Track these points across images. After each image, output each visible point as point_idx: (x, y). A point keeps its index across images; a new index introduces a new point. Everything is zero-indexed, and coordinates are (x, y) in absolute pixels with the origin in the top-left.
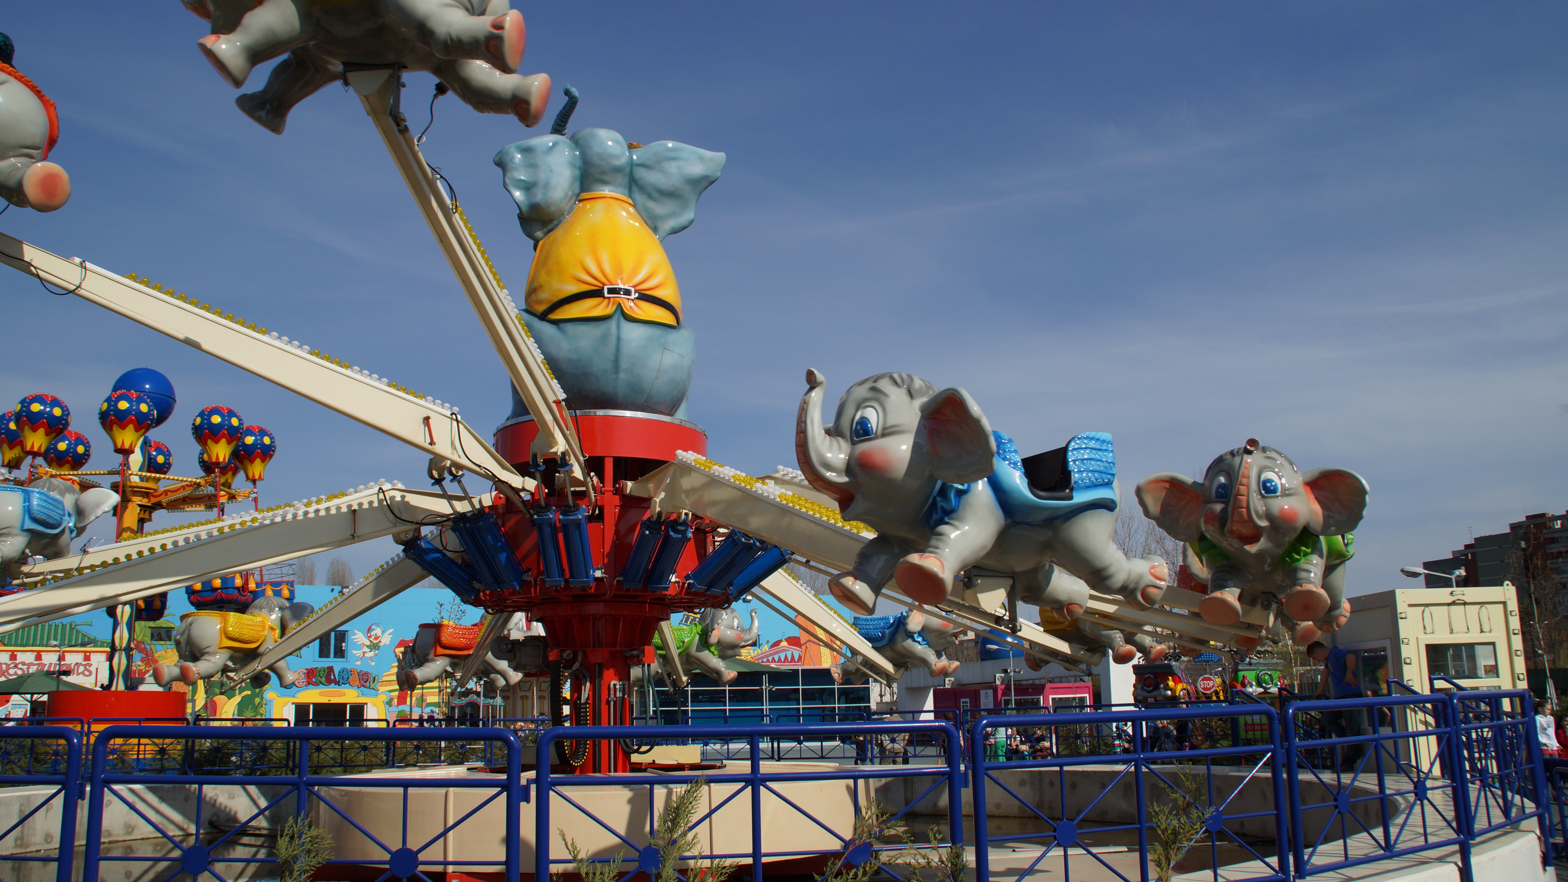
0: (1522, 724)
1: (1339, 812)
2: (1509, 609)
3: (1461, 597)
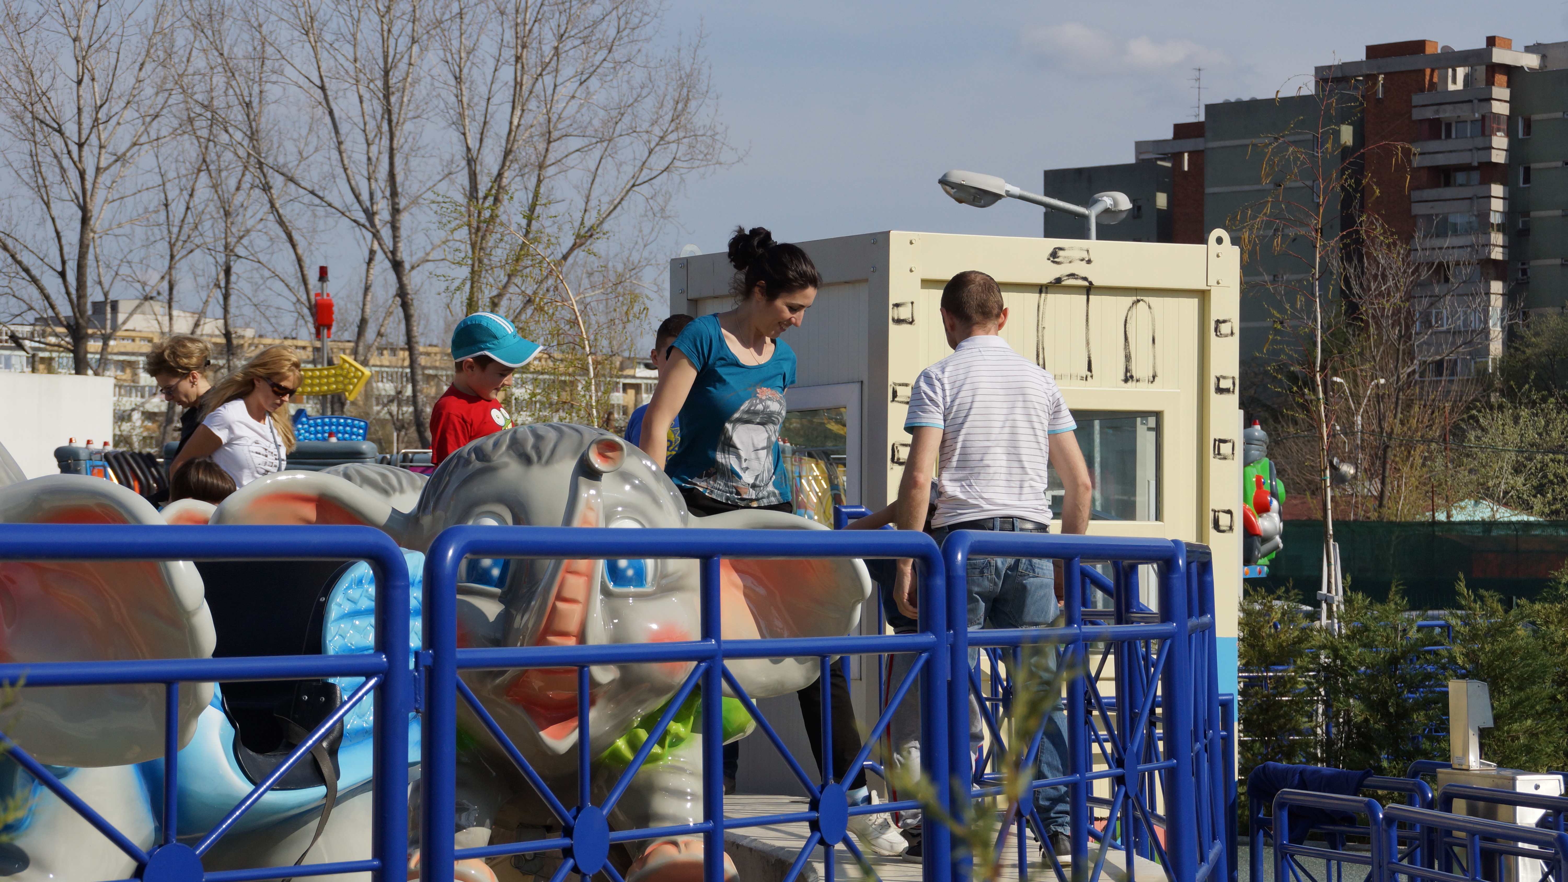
2: (1216, 313)
3: (1081, 269)
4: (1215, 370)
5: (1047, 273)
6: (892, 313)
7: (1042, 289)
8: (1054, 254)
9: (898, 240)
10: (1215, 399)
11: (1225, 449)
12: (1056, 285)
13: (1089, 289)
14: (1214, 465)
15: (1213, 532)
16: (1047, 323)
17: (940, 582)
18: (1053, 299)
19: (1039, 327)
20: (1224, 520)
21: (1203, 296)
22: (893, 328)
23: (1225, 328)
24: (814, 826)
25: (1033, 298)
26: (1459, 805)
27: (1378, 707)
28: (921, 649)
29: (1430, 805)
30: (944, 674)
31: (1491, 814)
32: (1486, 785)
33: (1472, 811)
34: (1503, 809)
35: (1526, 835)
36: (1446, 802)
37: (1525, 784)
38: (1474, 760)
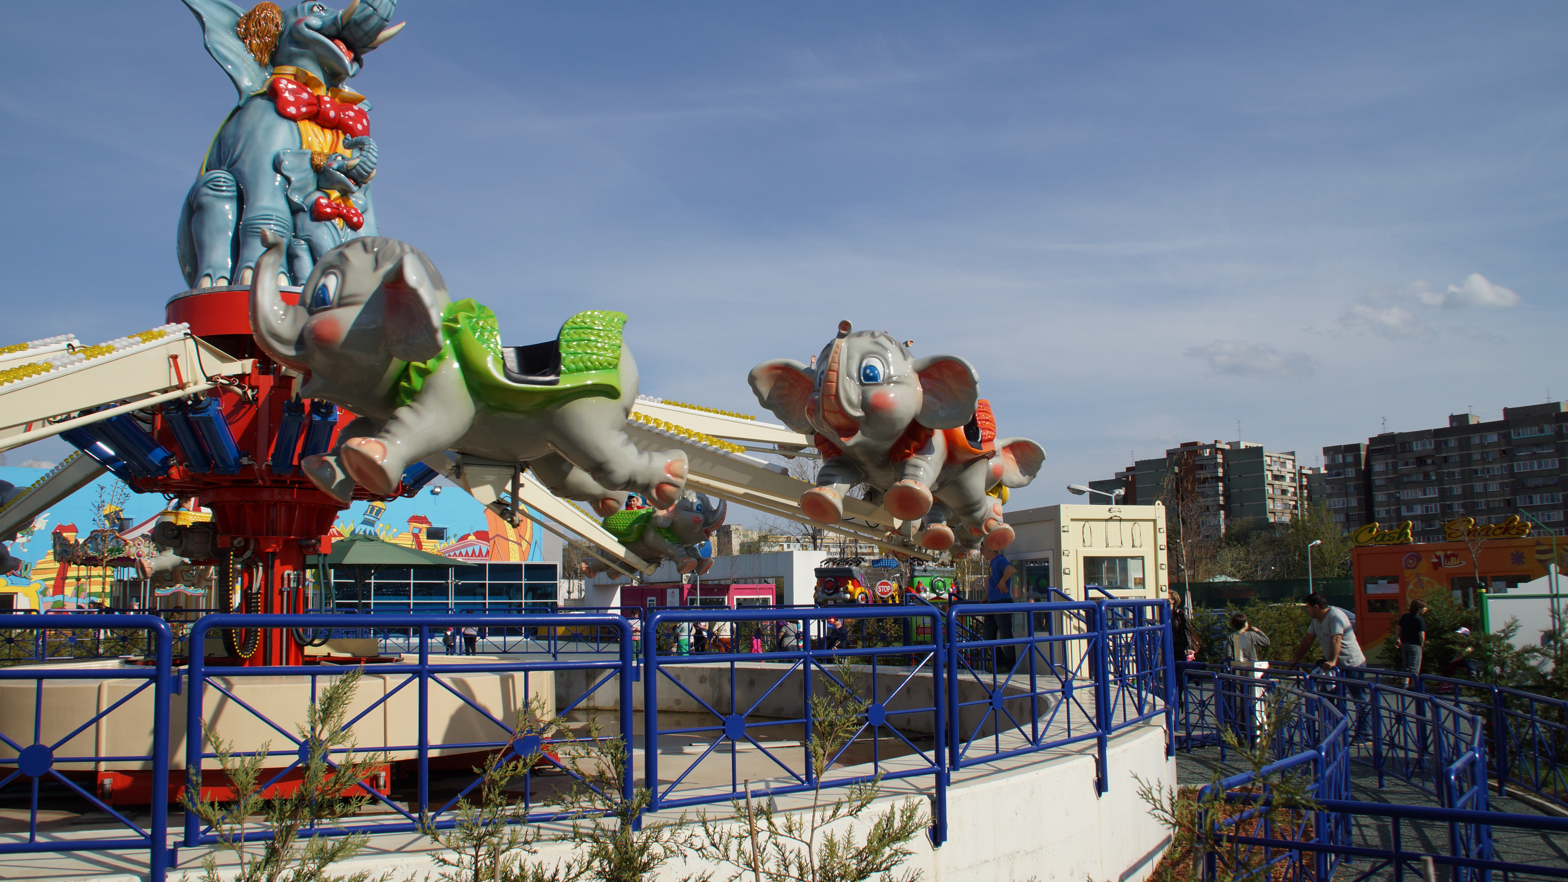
0: (1160, 629)
1: (993, 709)
2: (1158, 527)
3: (1118, 514)
4: (1159, 543)
5: (1108, 516)
6: (1062, 529)
7: (1106, 520)
8: (1110, 510)
9: (1063, 508)
10: (1159, 552)
11: (1163, 567)
12: (1111, 519)
13: (1121, 520)
14: (1160, 571)
16: (1108, 530)
17: (1098, 616)
18: (1109, 523)
19: (1106, 532)
20: (1164, 588)
21: (1154, 521)
22: (1062, 533)
23: (1161, 530)
24: (1063, 693)
25: (1104, 523)
26: (1237, 672)
28: (1093, 637)
29: (1229, 672)
30: (1100, 645)
31: (1247, 675)
33: (1241, 674)
34: (1250, 673)
35: (1257, 681)
36: (1234, 672)
37: (1258, 665)
38: (1242, 659)
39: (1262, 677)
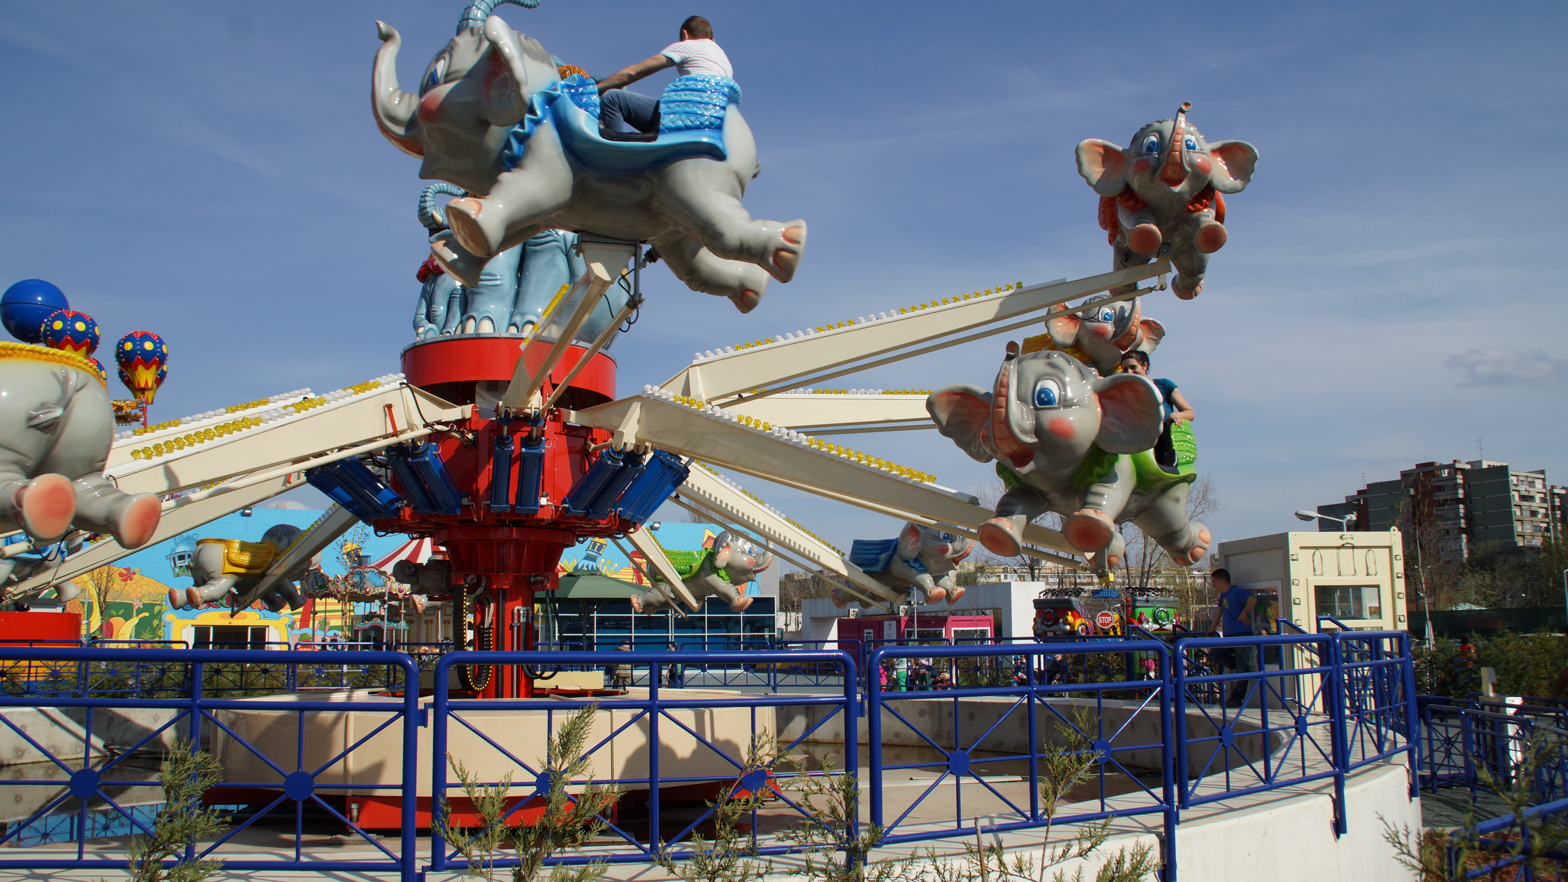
0: (1400, 663)
1: (1223, 746)
2: (1394, 553)
3: (1350, 541)
4: (1396, 571)
5: (1340, 543)
6: (1291, 557)
7: (1338, 548)
8: (1341, 537)
9: (1291, 535)
10: (1396, 580)
11: (1401, 596)
12: (1343, 547)
13: (1353, 547)
14: (1398, 601)
15: (1399, 623)
16: (1340, 558)
17: (1332, 649)
18: (1342, 550)
19: (1338, 560)
20: (1402, 618)
21: (1390, 548)
22: (1291, 562)
23: (1398, 558)
24: (1297, 729)
25: (1336, 550)
26: (1487, 708)
27: (1449, 673)
28: (1327, 671)
29: (1476, 708)
30: (1335, 679)
31: (1497, 711)
32: (1496, 701)
33: (1491, 710)
34: (1501, 709)
35: (1510, 718)
36: (1482, 708)
37: (1509, 700)
38: (1491, 694)
39: (1515, 714)
